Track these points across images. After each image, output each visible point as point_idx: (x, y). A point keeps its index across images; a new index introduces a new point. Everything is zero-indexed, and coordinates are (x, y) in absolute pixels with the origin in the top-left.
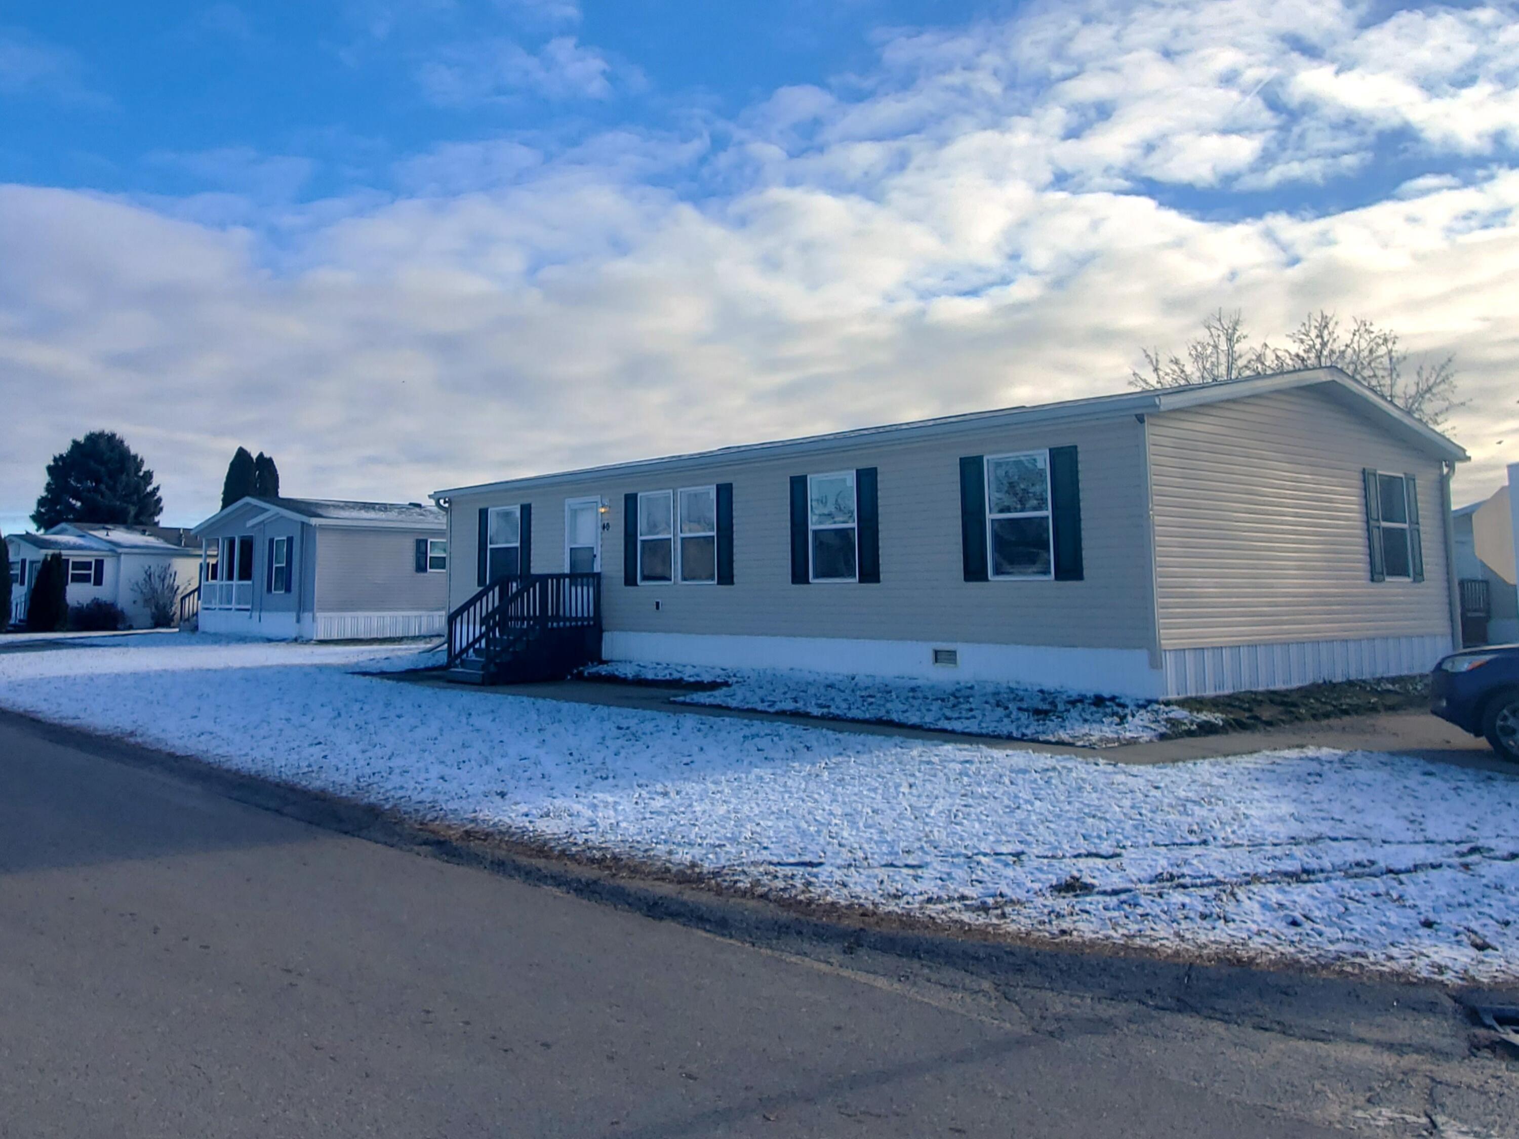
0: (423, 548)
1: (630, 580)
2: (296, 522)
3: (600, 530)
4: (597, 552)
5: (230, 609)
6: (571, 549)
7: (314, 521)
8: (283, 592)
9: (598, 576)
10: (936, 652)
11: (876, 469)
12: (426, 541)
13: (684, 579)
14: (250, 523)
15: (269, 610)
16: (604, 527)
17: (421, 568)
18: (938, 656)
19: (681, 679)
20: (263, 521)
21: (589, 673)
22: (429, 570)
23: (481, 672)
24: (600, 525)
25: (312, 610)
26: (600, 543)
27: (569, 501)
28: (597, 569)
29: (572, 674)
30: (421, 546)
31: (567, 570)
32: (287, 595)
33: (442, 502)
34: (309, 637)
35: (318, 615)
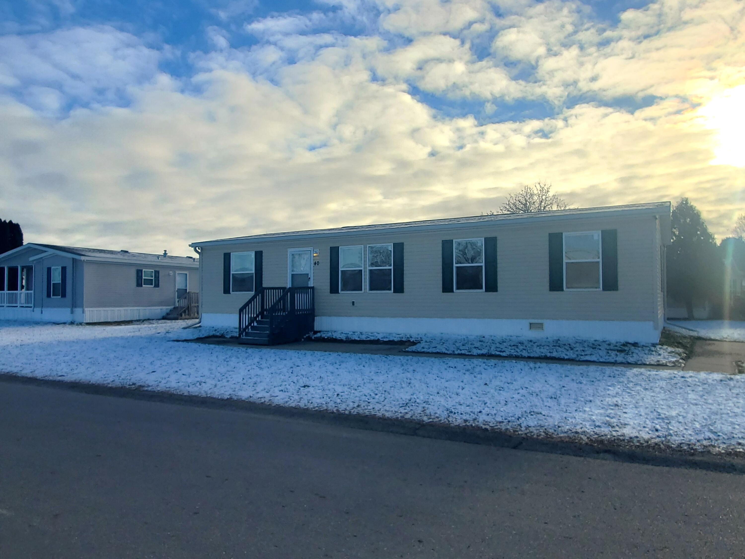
0: (140, 274)
1: (334, 289)
2: (69, 258)
3: (313, 265)
4: (311, 276)
5: (17, 306)
6: (292, 275)
7: (83, 258)
8: (60, 297)
9: (313, 288)
10: (530, 324)
11: (496, 237)
12: (142, 271)
13: (371, 289)
14: (31, 259)
15: (48, 307)
16: (315, 264)
17: (139, 284)
18: (531, 325)
19: (379, 340)
20: (42, 258)
21: (315, 337)
22: (143, 286)
23: (268, 339)
24: (313, 262)
25: (82, 306)
26: (312, 271)
27: (290, 251)
28: (311, 284)
29: (303, 338)
30: (139, 273)
31: (289, 285)
32: (63, 299)
33: (197, 248)
34: (81, 321)
35: (86, 309)
